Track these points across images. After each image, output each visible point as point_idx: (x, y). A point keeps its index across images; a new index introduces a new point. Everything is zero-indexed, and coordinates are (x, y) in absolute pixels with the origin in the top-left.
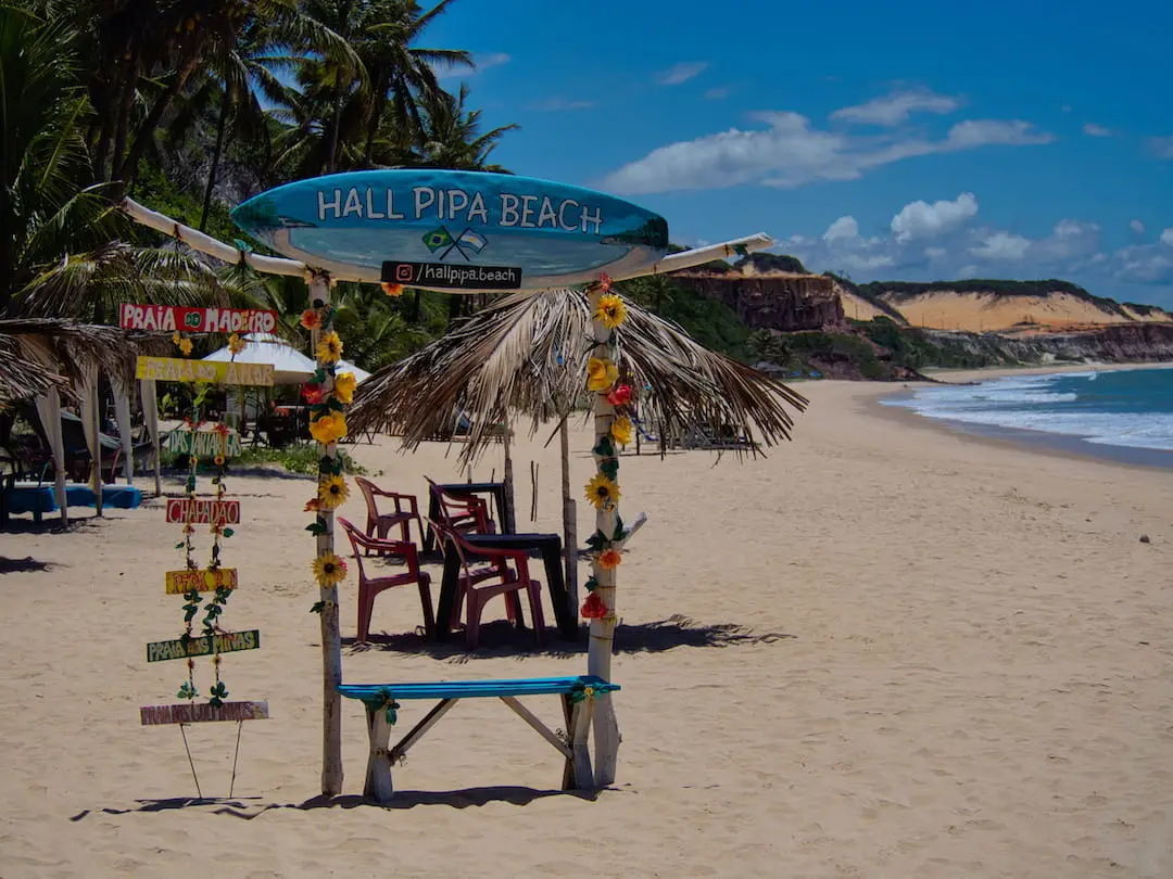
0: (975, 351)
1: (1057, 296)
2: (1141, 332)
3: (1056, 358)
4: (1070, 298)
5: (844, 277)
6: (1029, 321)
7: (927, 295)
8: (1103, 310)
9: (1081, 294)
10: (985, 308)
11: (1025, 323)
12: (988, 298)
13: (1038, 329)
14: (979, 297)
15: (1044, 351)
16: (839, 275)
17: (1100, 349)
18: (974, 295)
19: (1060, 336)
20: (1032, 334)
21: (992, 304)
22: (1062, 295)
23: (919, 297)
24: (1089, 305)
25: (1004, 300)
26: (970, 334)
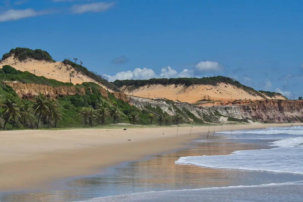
0: (172, 114)
1: (222, 85)
2: (276, 105)
3: (228, 120)
4: (230, 87)
5: (78, 63)
6: (207, 99)
7: (146, 87)
8: (250, 93)
9: (237, 84)
10: (180, 92)
11: (204, 100)
12: (181, 87)
13: (214, 103)
14: (176, 87)
15: (221, 115)
16: (74, 62)
17: (254, 114)
18: (173, 85)
19: (228, 106)
20: (210, 105)
21: (184, 91)
22: (225, 85)
23: (141, 88)
24: (241, 90)
25: (191, 87)
26: (168, 101)
